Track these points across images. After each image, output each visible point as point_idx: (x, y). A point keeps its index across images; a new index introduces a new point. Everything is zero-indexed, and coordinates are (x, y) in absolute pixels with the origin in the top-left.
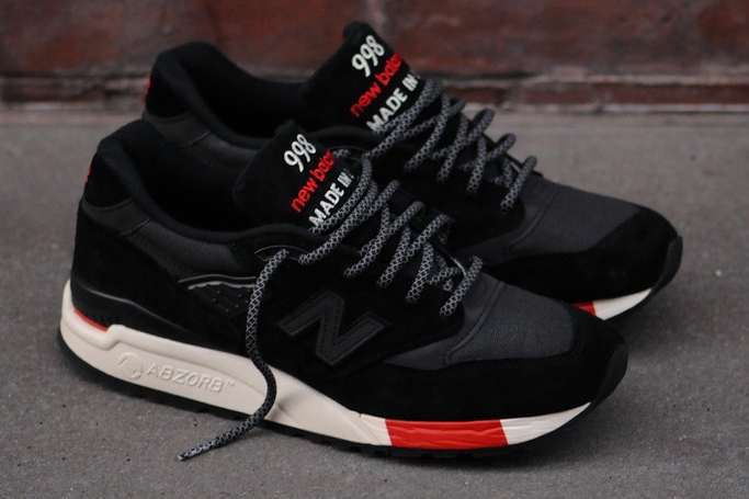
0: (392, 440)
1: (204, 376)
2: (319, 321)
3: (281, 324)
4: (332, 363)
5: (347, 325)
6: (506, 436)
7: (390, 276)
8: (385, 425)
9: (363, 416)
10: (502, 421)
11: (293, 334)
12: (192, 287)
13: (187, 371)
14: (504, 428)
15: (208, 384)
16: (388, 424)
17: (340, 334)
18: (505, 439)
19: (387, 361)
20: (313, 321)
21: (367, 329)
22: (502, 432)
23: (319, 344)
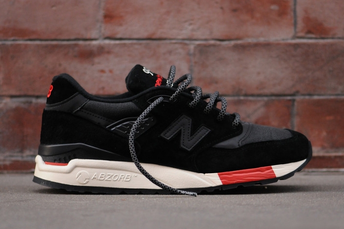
0: (222, 182)
1: (121, 175)
2: (181, 130)
3: (162, 135)
4: (189, 150)
5: (194, 130)
6: (275, 173)
7: (210, 107)
8: (218, 176)
9: (206, 174)
10: (272, 166)
11: (168, 139)
12: (113, 129)
13: (112, 174)
14: (273, 170)
15: (124, 178)
16: (219, 175)
17: (191, 135)
18: (275, 174)
19: (214, 147)
20: (178, 131)
21: (203, 132)
22: (273, 172)
23: (182, 141)
